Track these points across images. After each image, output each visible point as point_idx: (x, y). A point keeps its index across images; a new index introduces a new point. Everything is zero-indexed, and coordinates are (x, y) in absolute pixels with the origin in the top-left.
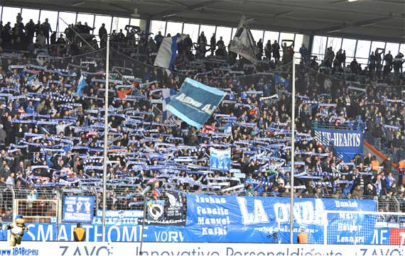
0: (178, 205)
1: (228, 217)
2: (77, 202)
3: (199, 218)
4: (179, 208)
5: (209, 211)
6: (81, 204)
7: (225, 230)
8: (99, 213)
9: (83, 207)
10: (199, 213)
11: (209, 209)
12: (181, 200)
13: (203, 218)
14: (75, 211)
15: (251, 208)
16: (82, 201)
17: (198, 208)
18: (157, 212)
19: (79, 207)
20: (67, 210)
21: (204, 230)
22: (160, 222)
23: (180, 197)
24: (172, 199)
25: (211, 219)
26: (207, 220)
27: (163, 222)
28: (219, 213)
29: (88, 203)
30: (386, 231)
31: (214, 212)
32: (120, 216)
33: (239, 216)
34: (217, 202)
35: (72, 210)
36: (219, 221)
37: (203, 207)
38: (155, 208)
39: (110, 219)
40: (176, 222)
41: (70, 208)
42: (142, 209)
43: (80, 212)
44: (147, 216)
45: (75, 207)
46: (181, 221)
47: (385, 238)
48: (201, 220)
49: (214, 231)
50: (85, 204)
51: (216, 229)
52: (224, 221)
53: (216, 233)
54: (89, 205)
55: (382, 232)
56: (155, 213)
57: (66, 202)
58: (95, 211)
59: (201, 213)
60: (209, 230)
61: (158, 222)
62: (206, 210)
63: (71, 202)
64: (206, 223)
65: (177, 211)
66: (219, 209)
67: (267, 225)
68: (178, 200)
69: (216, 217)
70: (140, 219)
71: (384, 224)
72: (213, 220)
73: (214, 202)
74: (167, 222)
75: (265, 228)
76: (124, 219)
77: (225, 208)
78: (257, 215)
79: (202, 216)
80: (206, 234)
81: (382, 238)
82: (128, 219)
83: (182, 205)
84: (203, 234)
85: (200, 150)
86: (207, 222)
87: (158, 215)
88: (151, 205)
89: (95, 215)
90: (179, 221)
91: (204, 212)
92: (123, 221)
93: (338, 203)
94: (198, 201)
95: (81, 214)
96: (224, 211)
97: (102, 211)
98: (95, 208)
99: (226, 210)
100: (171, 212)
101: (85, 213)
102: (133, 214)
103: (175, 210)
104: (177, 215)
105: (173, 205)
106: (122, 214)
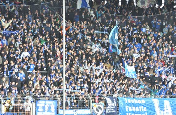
0: (113, 105)
1: (146, 113)
2: (45, 104)
3: (127, 114)
4: (114, 107)
5: (134, 109)
6: (48, 106)
8: (60, 112)
9: (50, 108)
10: (127, 110)
11: (134, 108)
12: (115, 101)
13: (130, 114)
14: (44, 111)
15: (162, 107)
16: (49, 104)
17: (127, 107)
19: (47, 109)
20: (39, 110)
23: (114, 99)
24: (109, 101)
28: (140, 110)
29: (52, 105)
31: (137, 109)
33: (154, 112)
34: (139, 103)
35: (42, 110)
37: (130, 106)
38: (98, 107)
41: (41, 109)
42: (89, 109)
43: (47, 111)
45: (44, 108)
50: (51, 106)
54: (54, 106)
56: (98, 111)
57: (38, 105)
58: (57, 111)
59: (128, 110)
62: (132, 108)
63: (41, 105)
65: (112, 110)
66: (140, 108)
68: (113, 102)
69: (139, 113)
70: (88, 114)
73: (137, 102)
77: (144, 106)
78: (166, 111)
79: (129, 112)
83: (115, 105)
88: (95, 105)
89: (57, 113)
91: (130, 110)
94: (126, 102)
95: (49, 113)
96: (143, 109)
97: (62, 111)
98: (57, 108)
99: (145, 108)
100: (108, 110)
101: (51, 112)
102: (83, 112)
103: (111, 109)
104: (113, 112)
105: (109, 105)
106: (75, 112)
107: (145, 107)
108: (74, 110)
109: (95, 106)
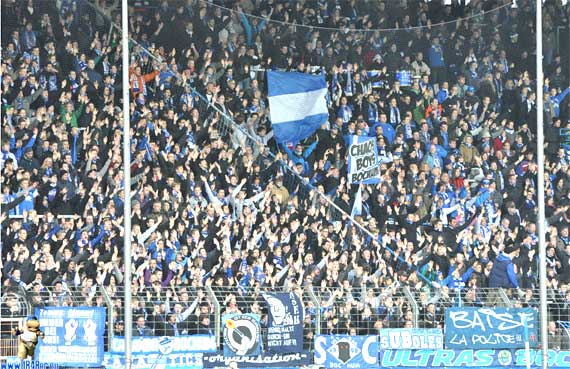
0: (290, 321)
2: (66, 320)
4: (292, 329)
6: (76, 325)
8: (116, 344)
9: (80, 331)
12: (295, 309)
14: (63, 342)
16: (76, 319)
18: (245, 339)
19: (70, 333)
20: (46, 339)
22: (252, 361)
23: (294, 302)
27: (259, 360)
29: (90, 322)
32: (162, 348)
35: (56, 339)
39: (141, 358)
40: (287, 358)
41: (50, 337)
42: (212, 333)
43: (73, 343)
44: (222, 347)
45: (61, 331)
46: (297, 357)
50: (85, 326)
54: (94, 326)
57: (43, 323)
58: (106, 341)
61: (246, 359)
63: (52, 323)
65: (287, 336)
68: (291, 310)
70: (208, 354)
74: (268, 360)
76: (173, 357)
82: (182, 356)
83: (297, 322)
87: (247, 343)
88: (230, 322)
89: (106, 349)
90: (293, 357)
92: (169, 361)
95: (76, 348)
97: (122, 340)
98: (106, 334)
100: (274, 336)
101: (85, 345)
102: (191, 344)
103: (282, 334)
104: (287, 343)
105: (278, 321)
106: (166, 345)
108: (162, 338)
109: (230, 324)
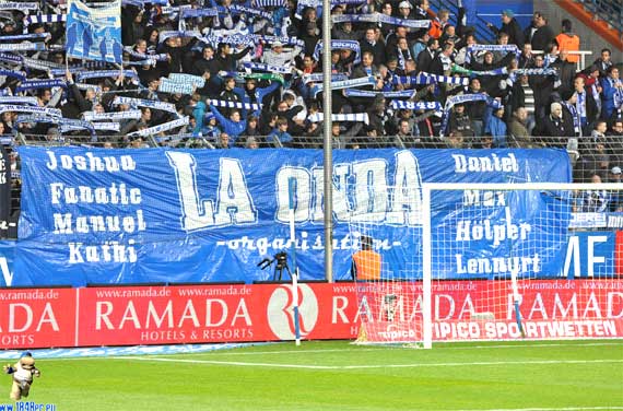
1: (140, 212)
3: (57, 216)
5: (86, 195)
7: (131, 249)
10: (55, 201)
11: (85, 190)
13: (69, 216)
15: (207, 185)
17: (54, 186)
21: (74, 250)
25: (94, 219)
26: (81, 220)
28: (114, 201)
30: (603, 239)
31: (101, 196)
33: (172, 208)
34: (110, 170)
36: (113, 224)
37: (68, 184)
47: (601, 260)
48: (62, 223)
49: (100, 251)
51: (105, 248)
52: (128, 222)
53: (107, 257)
55: (592, 240)
59: (62, 200)
60: (88, 249)
62: (78, 193)
64: (79, 229)
66: (113, 190)
67: (251, 231)
69: (107, 211)
71: (597, 219)
72: (97, 221)
73: (100, 169)
75: (245, 240)
77: (130, 184)
79: (65, 208)
80: (81, 260)
81: (592, 260)
84: (72, 260)
85: (54, 18)
86: (82, 228)
91: (71, 199)
93: (461, 162)
94: (53, 167)
96: (128, 194)
99: (135, 191)
107: (135, 185)
